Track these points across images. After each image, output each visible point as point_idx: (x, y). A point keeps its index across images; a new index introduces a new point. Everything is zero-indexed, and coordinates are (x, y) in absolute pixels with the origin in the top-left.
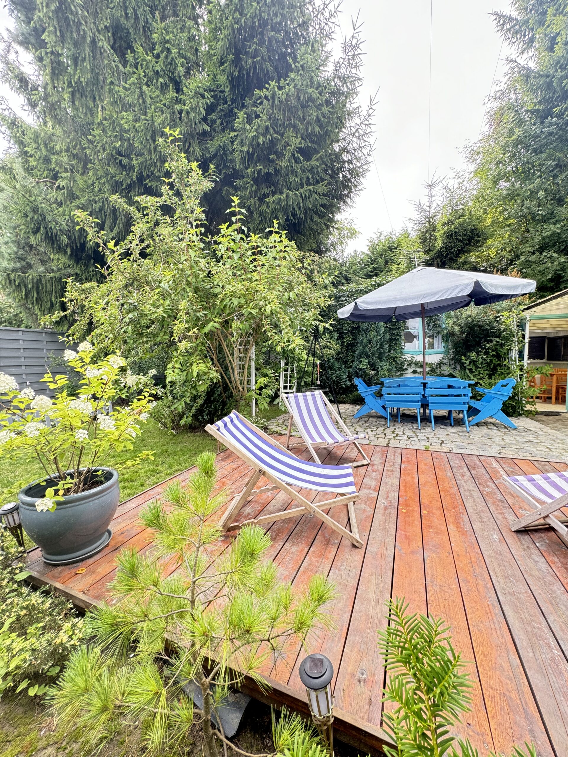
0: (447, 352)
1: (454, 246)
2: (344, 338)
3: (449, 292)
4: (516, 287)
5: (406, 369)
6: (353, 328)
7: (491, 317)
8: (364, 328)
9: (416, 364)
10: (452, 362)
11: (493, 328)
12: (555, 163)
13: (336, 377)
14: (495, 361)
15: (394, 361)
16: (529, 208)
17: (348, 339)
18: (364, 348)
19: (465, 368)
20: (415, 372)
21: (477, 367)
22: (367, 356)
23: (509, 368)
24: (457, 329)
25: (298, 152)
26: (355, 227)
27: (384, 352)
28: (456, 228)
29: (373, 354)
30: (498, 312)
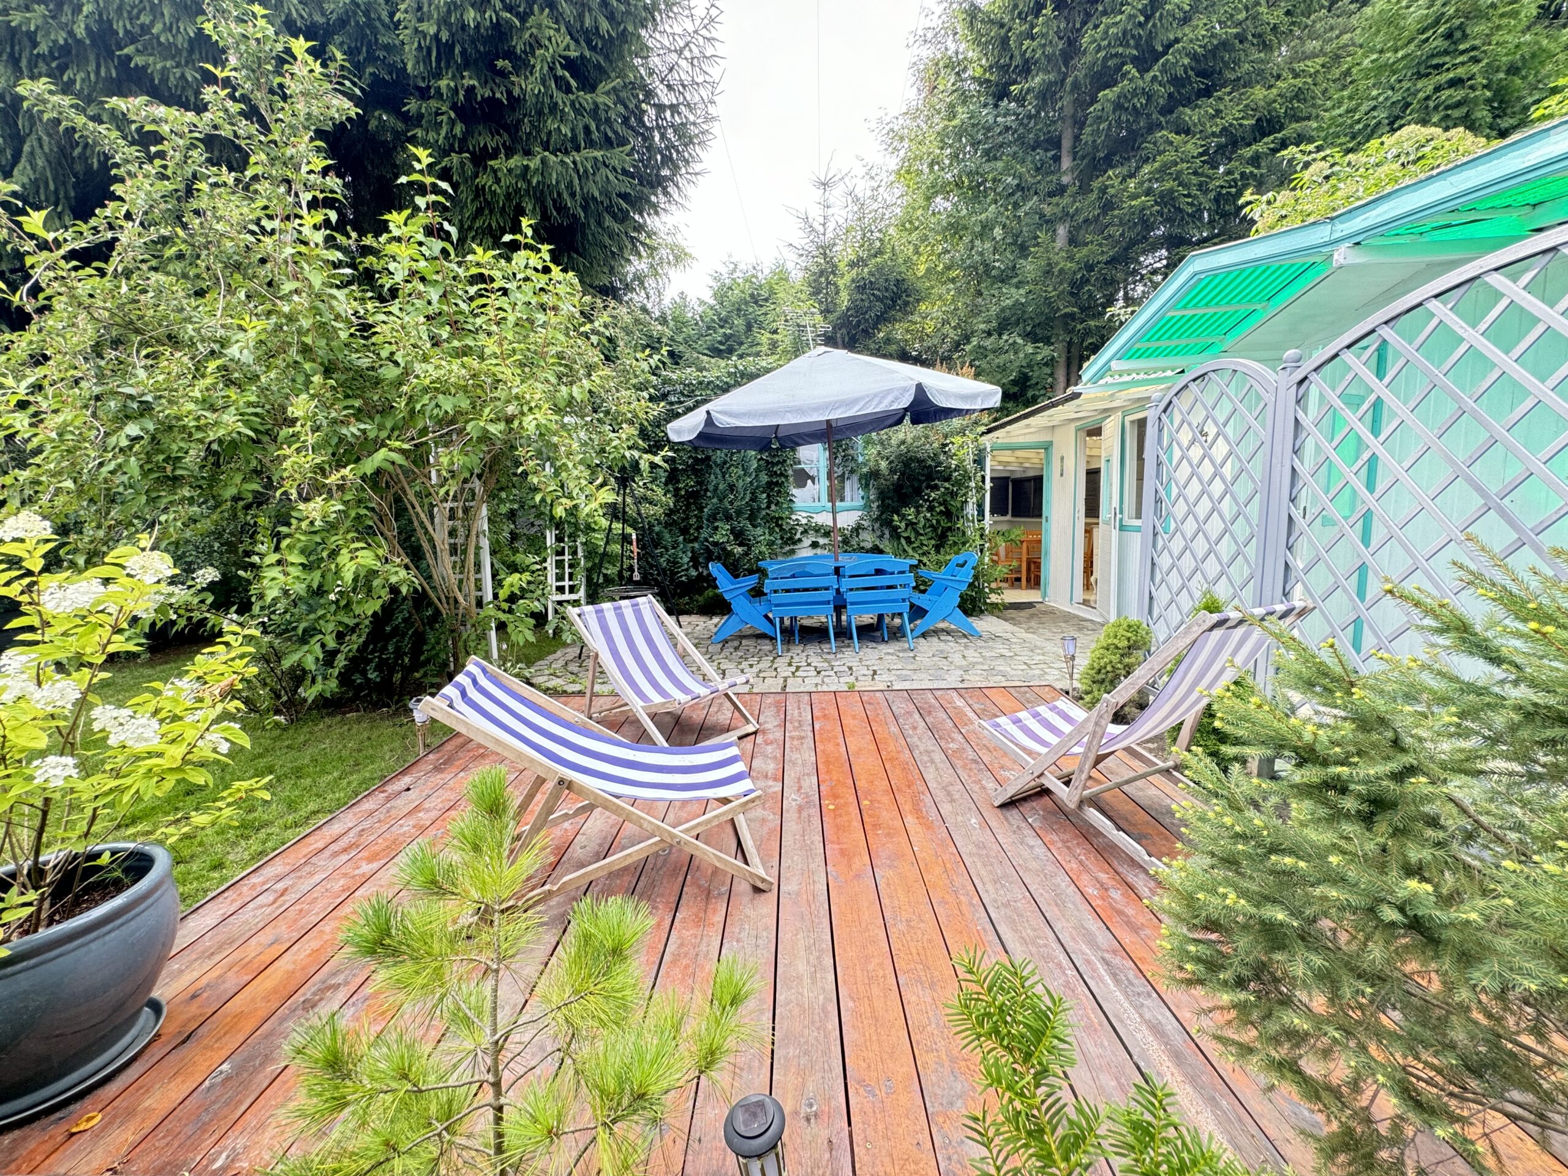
0: (867, 507)
1: (870, 308)
2: (678, 481)
3: (875, 402)
4: (973, 397)
5: (800, 540)
6: (696, 459)
7: (936, 445)
8: (719, 461)
9: (817, 529)
10: (877, 525)
11: (940, 464)
12: (1016, 182)
13: (668, 561)
14: (945, 523)
15: (778, 525)
16: (981, 254)
17: (688, 483)
18: (721, 501)
19: (899, 537)
20: (815, 545)
21: (918, 534)
22: (728, 518)
23: (964, 533)
24: (884, 464)
25: (563, 67)
26: (684, 244)
27: (759, 508)
28: (871, 274)
29: (739, 513)
30: (946, 437)
